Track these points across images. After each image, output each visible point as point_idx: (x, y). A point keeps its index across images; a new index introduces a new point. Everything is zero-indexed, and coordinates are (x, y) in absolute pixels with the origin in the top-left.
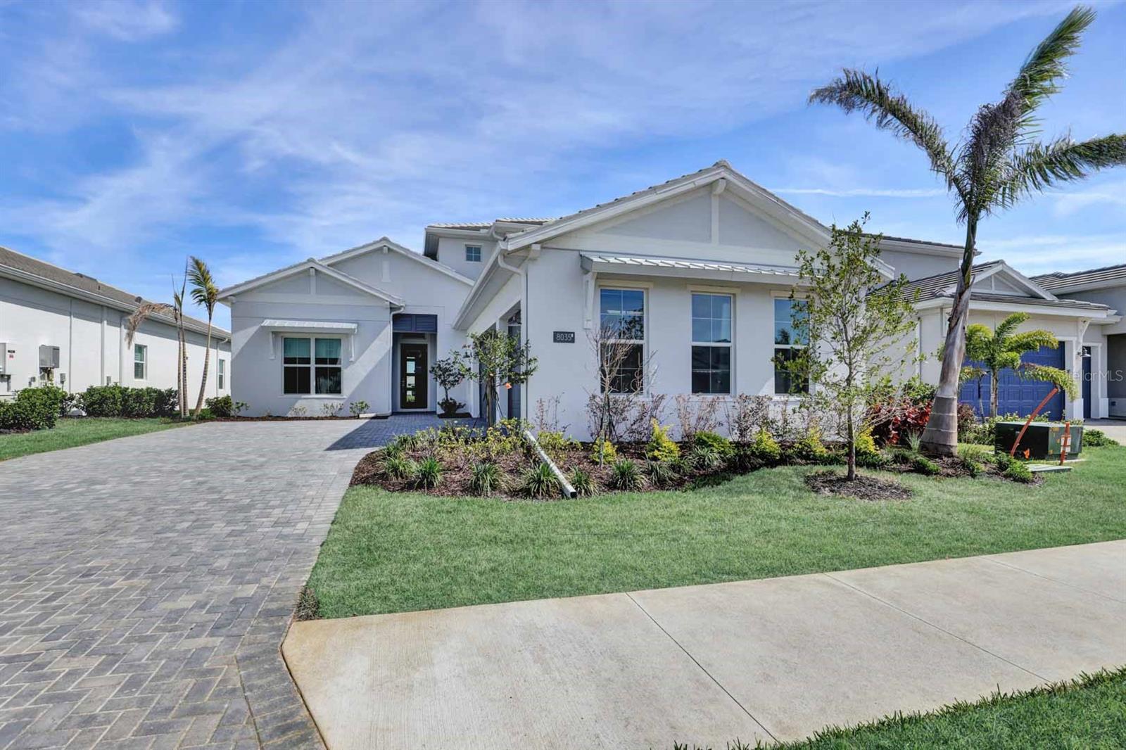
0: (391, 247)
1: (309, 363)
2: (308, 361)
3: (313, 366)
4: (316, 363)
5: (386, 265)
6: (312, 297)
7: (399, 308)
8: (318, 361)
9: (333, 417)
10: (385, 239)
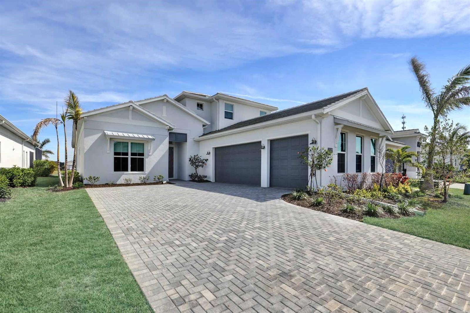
0: (168, 99)
1: (128, 155)
2: (127, 154)
3: (129, 157)
4: (131, 155)
5: (164, 108)
6: (130, 121)
7: (172, 129)
8: (132, 154)
9: (145, 184)
10: (165, 95)
